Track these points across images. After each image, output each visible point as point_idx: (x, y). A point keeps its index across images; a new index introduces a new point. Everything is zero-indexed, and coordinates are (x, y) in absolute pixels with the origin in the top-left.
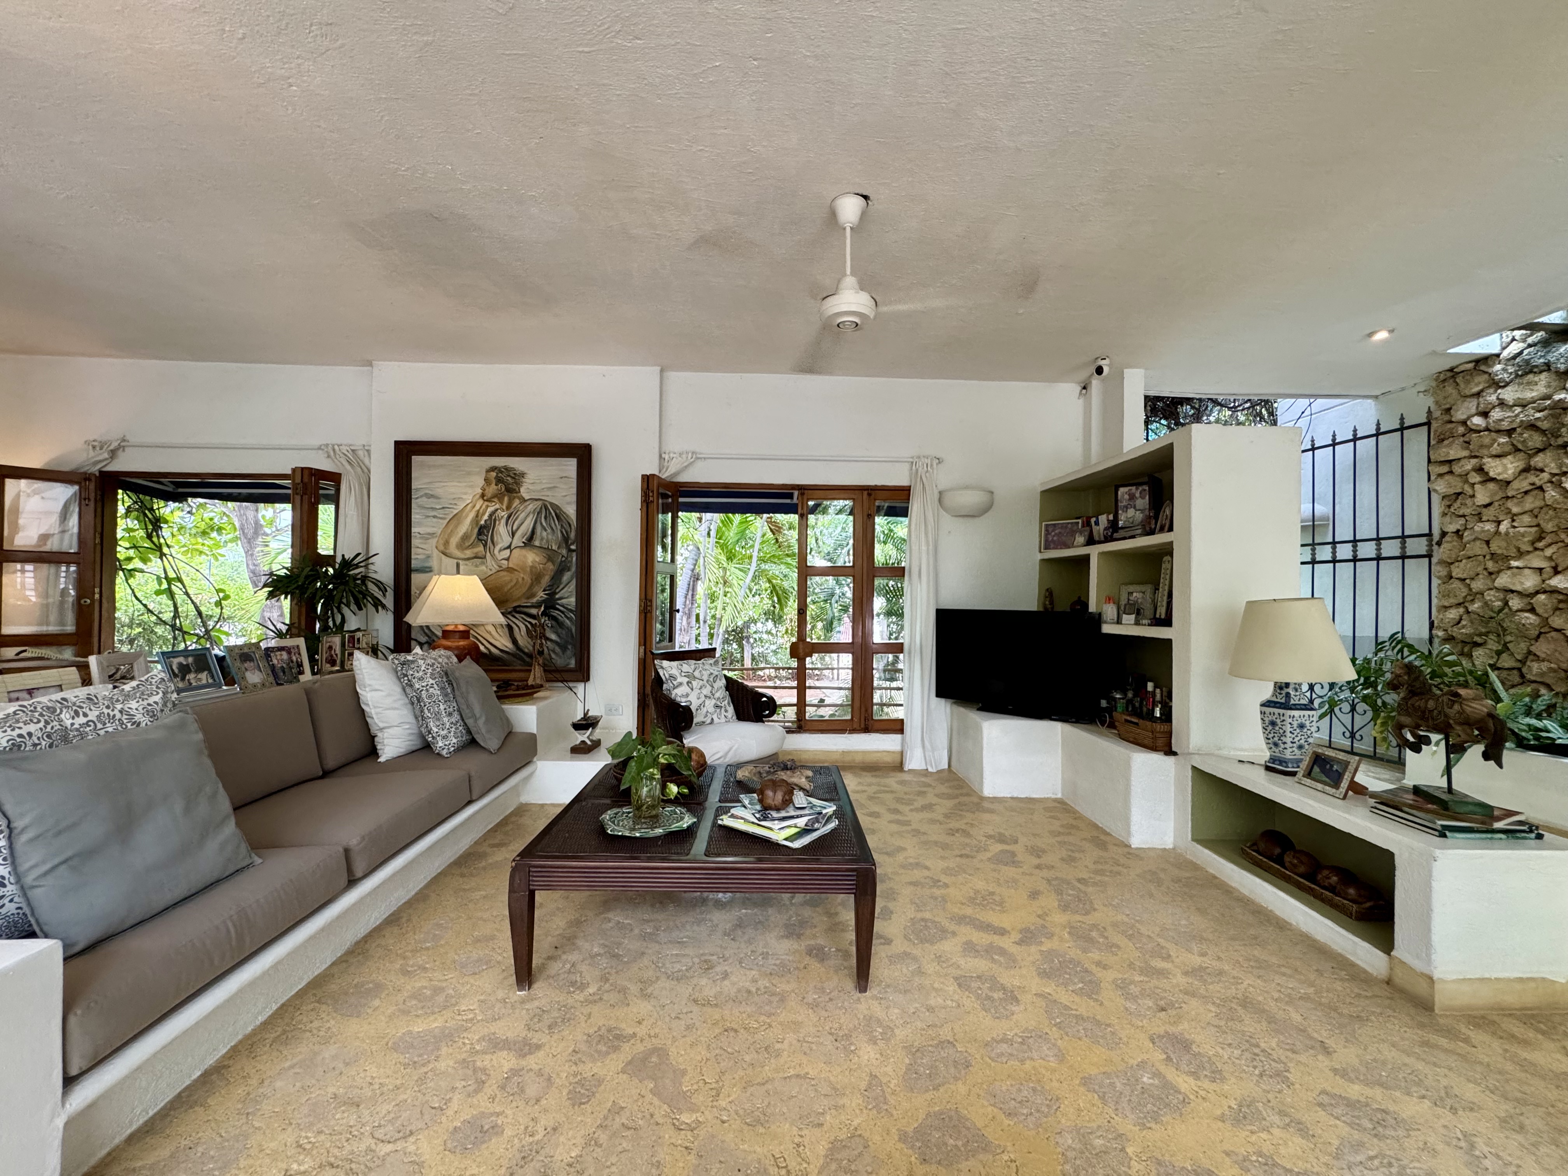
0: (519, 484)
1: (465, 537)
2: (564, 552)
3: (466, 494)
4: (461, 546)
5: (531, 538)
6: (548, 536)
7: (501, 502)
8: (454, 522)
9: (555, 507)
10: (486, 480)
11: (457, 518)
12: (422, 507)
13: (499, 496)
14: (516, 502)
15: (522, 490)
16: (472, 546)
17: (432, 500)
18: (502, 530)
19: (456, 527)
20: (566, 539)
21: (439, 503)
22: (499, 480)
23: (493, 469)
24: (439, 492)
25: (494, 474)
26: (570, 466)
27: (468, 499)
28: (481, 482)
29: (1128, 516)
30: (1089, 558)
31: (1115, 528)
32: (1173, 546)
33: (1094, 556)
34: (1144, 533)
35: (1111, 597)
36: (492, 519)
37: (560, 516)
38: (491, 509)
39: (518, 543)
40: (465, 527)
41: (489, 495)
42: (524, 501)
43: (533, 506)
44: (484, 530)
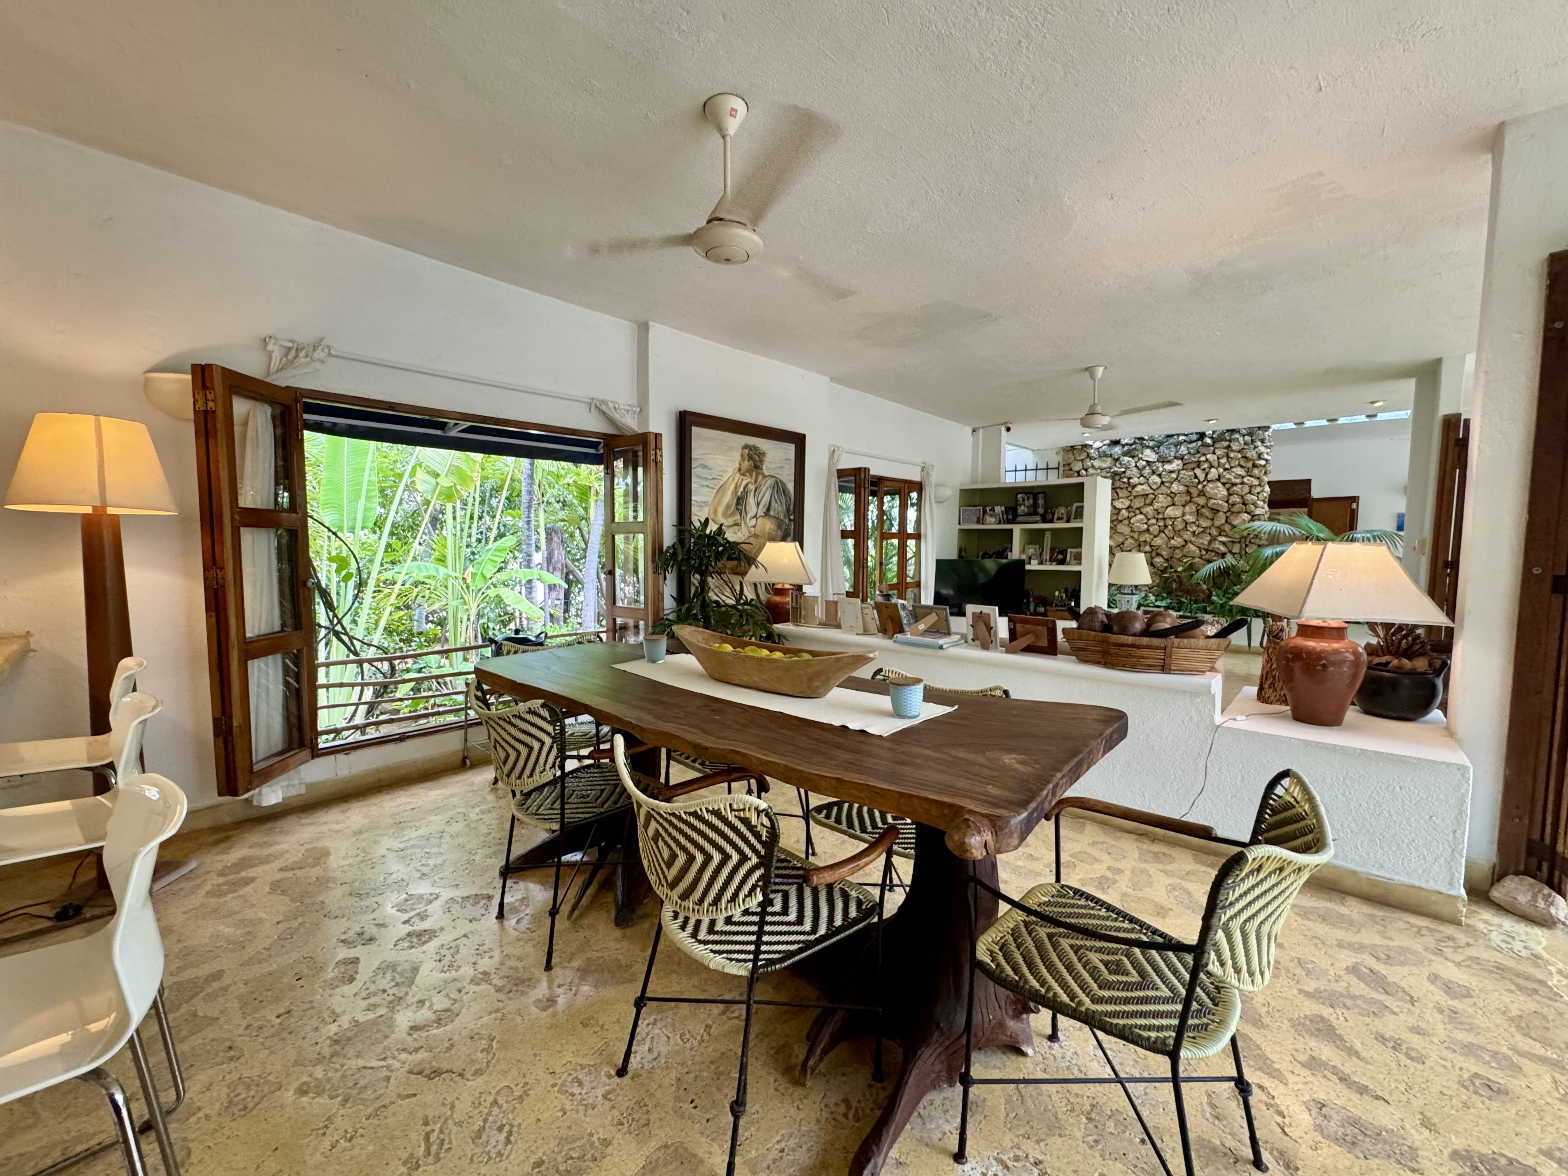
0: (761, 461)
1: (728, 507)
2: (787, 521)
4: (725, 515)
5: (768, 509)
6: (778, 508)
7: (751, 476)
8: (721, 492)
9: (783, 484)
10: (742, 456)
11: (722, 489)
12: (699, 477)
13: (749, 471)
14: (760, 477)
15: (764, 467)
16: (732, 515)
17: (706, 470)
18: (751, 501)
19: (723, 496)
20: (788, 510)
21: (710, 474)
22: (750, 458)
23: (746, 447)
24: (710, 463)
25: (746, 451)
26: (790, 449)
27: (730, 471)
28: (738, 458)
29: (1022, 509)
30: (1011, 531)
31: (1015, 515)
32: (1081, 529)
33: (1017, 530)
34: (1044, 520)
35: (1023, 551)
36: (746, 491)
37: (785, 491)
38: (745, 482)
39: (761, 512)
40: (728, 497)
41: (743, 470)
42: (765, 477)
43: (770, 482)
44: (740, 501)
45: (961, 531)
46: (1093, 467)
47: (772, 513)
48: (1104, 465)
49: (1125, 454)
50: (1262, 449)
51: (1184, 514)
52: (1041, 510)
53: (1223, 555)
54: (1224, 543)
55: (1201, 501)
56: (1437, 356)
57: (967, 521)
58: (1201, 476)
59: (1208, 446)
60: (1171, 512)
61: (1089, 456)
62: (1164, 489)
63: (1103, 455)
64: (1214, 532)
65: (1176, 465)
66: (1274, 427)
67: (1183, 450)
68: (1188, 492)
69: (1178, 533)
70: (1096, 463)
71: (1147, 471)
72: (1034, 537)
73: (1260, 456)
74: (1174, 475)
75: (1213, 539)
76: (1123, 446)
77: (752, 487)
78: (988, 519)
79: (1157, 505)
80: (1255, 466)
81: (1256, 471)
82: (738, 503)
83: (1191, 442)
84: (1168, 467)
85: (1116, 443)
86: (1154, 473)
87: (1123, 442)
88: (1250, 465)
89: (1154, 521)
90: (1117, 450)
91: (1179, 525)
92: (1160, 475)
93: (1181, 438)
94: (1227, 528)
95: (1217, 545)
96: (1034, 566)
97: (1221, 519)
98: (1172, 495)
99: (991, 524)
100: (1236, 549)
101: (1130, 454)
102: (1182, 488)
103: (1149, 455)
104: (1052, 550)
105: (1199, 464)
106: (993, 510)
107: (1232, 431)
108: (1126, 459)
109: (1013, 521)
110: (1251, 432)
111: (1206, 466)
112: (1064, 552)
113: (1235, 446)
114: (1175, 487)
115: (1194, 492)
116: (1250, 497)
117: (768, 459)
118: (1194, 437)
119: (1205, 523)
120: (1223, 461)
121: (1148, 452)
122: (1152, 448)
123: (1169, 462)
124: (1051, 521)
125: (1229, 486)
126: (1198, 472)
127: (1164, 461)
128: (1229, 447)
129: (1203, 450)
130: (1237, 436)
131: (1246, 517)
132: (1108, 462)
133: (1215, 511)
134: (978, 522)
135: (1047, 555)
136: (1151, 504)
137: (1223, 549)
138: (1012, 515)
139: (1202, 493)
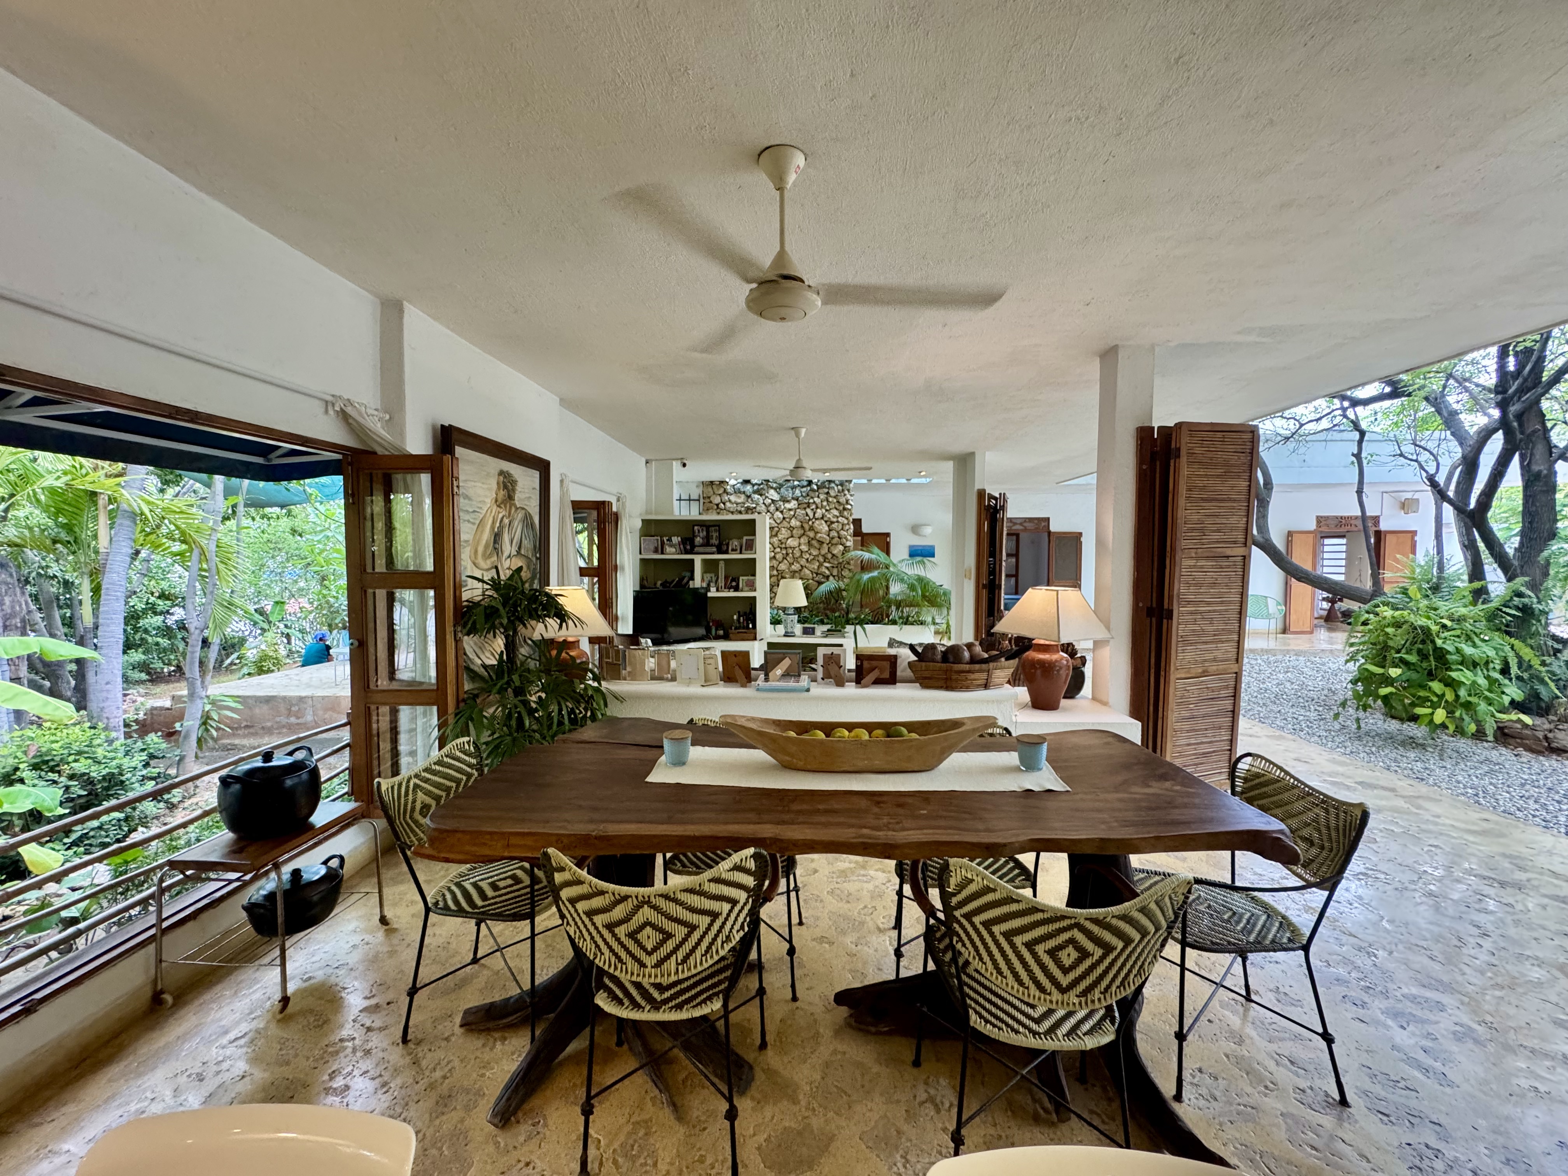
0: (514, 490)
1: (486, 547)
2: (534, 559)
3: (486, 496)
4: (486, 557)
5: (520, 548)
6: (527, 544)
7: (505, 508)
8: (480, 529)
9: (531, 517)
10: (498, 484)
11: (481, 524)
12: (461, 509)
13: (504, 502)
14: (513, 509)
15: (516, 498)
16: (490, 556)
17: (467, 501)
18: (506, 537)
19: (482, 532)
20: (535, 547)
21: (471, 505)
22: (505, 487)
23: (501, 473)
24: (471, 492)
25: (501, 478)
26: (537, 477)
27: (488, 500)
28: (495, 486)
29: (698, 540)
30: (692, 561)
31: (693, 546)
32: (754, 560)
33: (698, 560)
34: (720, 552)
35: (703, 580)
36: (501, 527)
37: (532, 524)
38: (500, 516)
39: (514, 553)
40: (486, 535)
41: (500, 500)
42: (517, 509)
43: (520, 515)
44: (497, 537)
45: (642, 560)
46: (730, 501)
47: (523, 552)
48: (739, 501)
49: (755, 492)
50: (848, 496)
51: (800, 545)
52: (714, 541)
53: (827, 578)
54: (827, 568)
55: (811, 534)
56: (971, 450)
57: (647, 550)
58: (811, 514)
59: (813, 490)
60: (791, 542)
61: (725, 491)
62: (785, 524)
63: (738, 492)
64: (821, 559)
65: (793, 504)
66: (854, 481)
67: (798, 492)
68: (802, 527)
69: (796, 559)
70: (733, 498)
71: (772, 508)
72: (710, 566)
73: (847, 502)
74: (792, 513)
75: (821, 565)
76: (753, 485)
77: (506, 521)
78: (668, 549)
79: (780, 537)
80: (845, 509)
81: (845, 513)
82: (495, 542)
83: (803, 487)
84: (788, 506)
85: (747, 482)
86: (777, 510)
87: (754, 481)
88: (841, 508)
89: (778, 550)
90: (749, 488)
91: (798, 554)
92: (782, 512)
93: (796, 483)
94: (829, 556)
95: (824, 570)
96: (713, 593)
97: (824, 550)
98: (791, 529)
99: (671, 553)
100: (835, 572)
101: (759, 492)
102: (798, 524)
103: (773, 494)
104: (726, 578)
105: (809, 505)
106: (670, 540)
107: (830, 482)
108: (756, 496)
109: (691, 552)
110: (842, 484)
111: (814, 507)
112: (736, 580)
113: (832, 493)
114: (794, 523)
115: (806, 527)
116: (843, 533)
117: (519, 488)
118: (805, 483)
119: (815, 552)
120: (825, 503)
121: (772, 492)
122: (775, 489)
123: (788, 501)
124: (726, 552)
125: (830, 523)
126: (808, 511)
127: (785, 500)
128: (828, 493)
129: (811, 494)
130: (833, 485)
131: (841, 548)
132: (742, 499)
133: (821, 543)
134: (656, 551)
135: (721, 583)
136: (776, 535)
137: (827, 572)
138: (688, 545)
139: (812, 528)
